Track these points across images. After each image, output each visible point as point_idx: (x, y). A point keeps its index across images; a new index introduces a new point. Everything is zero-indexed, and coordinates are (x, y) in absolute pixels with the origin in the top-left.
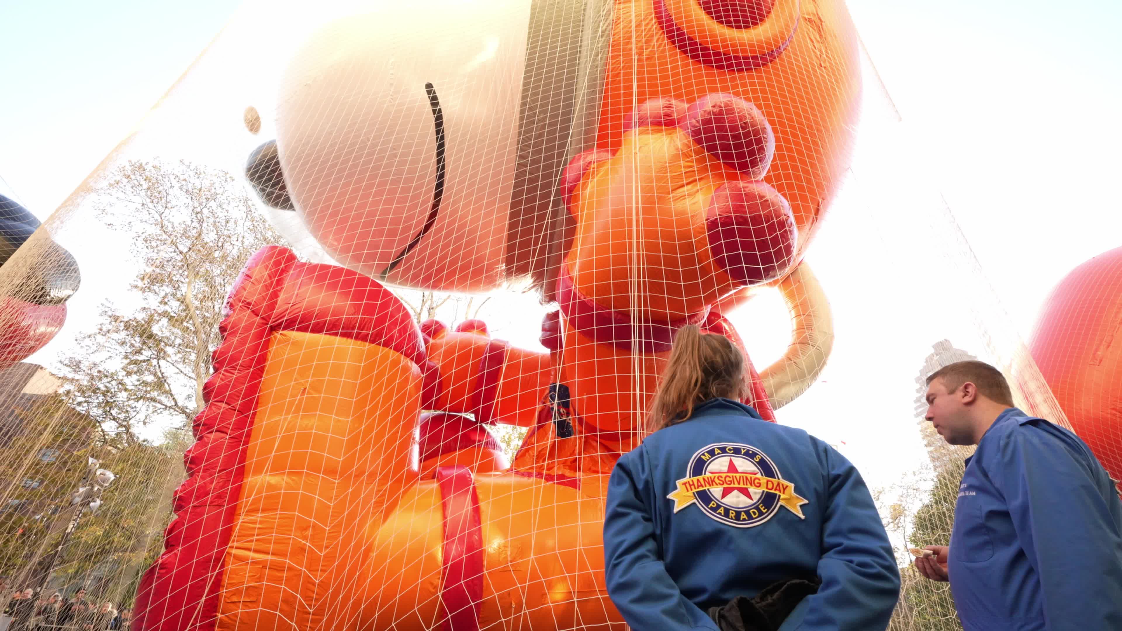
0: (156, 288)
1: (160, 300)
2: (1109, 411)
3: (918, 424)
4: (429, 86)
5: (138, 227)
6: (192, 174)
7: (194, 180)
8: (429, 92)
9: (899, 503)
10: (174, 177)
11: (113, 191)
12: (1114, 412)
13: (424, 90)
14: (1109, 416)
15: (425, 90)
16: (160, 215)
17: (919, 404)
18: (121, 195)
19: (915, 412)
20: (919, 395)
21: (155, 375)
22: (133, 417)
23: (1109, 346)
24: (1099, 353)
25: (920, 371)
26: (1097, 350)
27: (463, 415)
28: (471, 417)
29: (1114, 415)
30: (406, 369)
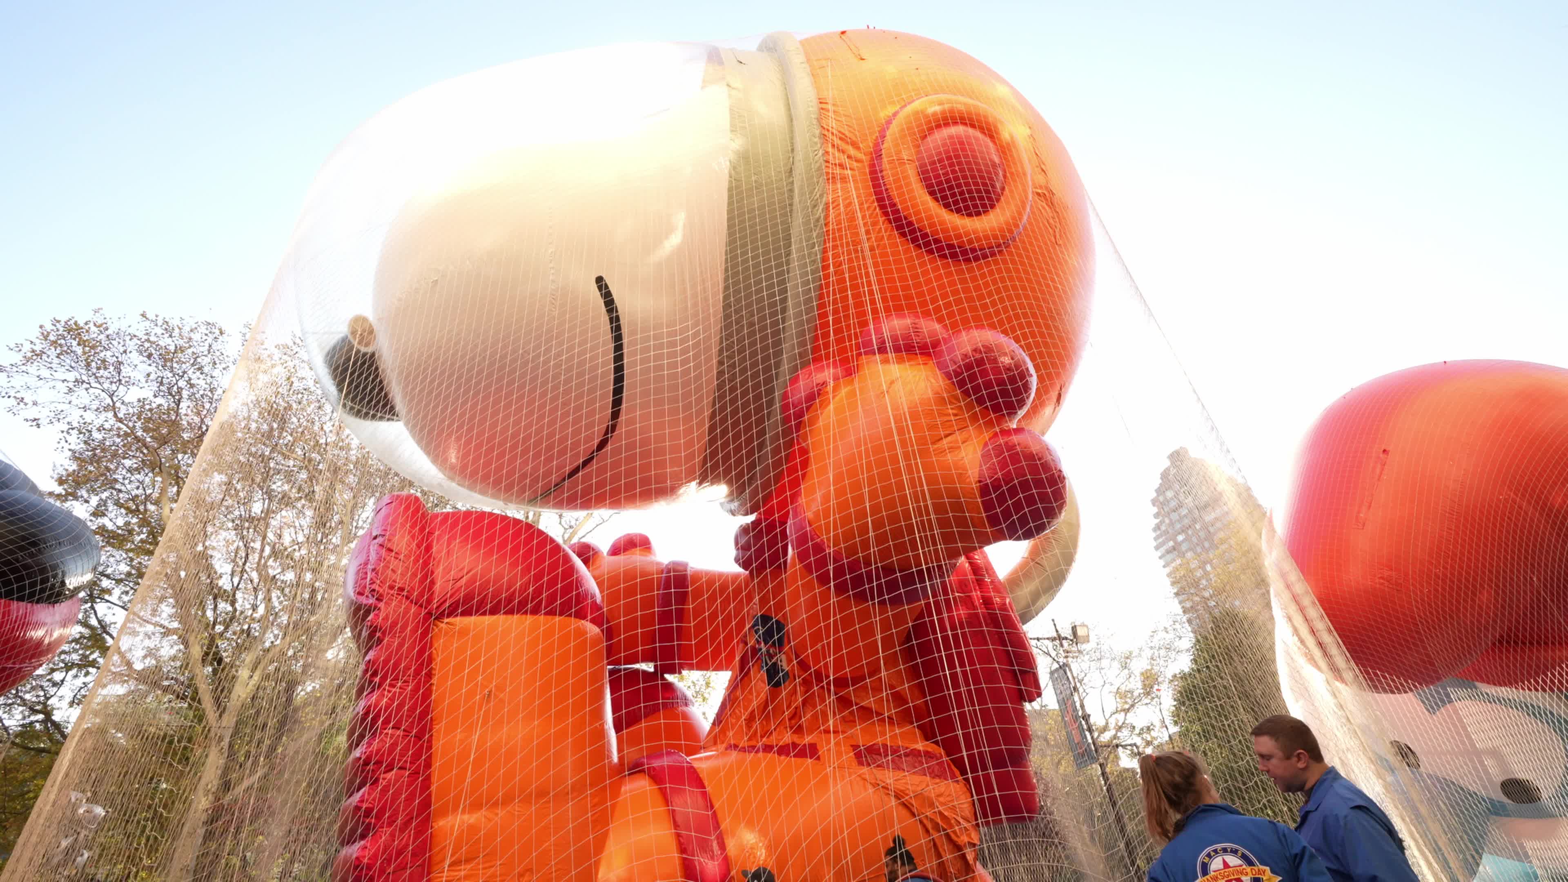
0: (83, 493)
1: (92, 510)
2: (1377, 581)
3: (1160, 558)
4: (599, 280)
5: (75, 416)
6: (159, 331)
7: (165, 341)
8: (600, 288)
9: (1149, 667)
10: (129, 337)
11: (32, 369)
12: (1382, 581)
13: (594, 287)
14: (1378, 586)
15: (596, 286)
16: (111, 396)
17: (1158, 532)
18: (45, 373)
19: (1155, 544)
20: (1157, 521)
21: (86, 624)
22: (52, 696)
23: (1369, 507)
24: (1362, 515)
25: (1156, 491)
26: (1359, 512)
27: (637, 666)
28: (648, 667)
29: (1382, 584)
30: (581, 633)
